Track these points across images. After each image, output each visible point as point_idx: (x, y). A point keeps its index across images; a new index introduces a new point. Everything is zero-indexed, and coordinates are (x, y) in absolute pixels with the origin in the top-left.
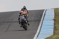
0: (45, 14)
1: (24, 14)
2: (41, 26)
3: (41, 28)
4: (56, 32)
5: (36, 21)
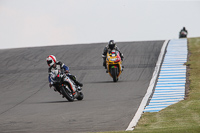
0: (166, 51)
2: (157, 78)
3: (156, 84)
4: (191, 93)
5: (145, 66)
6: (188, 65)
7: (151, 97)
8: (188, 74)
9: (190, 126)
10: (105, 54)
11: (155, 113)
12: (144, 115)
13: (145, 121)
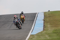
0: (37, 16)
1: (17, 18)
2: (35, 24)
3: (34, 26)
4: (45, 29)
5: (31, 21)
6: (44, 20)
7: (33, 30)
8: (44, 23)
9: (45, 39)
10: (20, 15)
11: (34, 35)
12: (31, 35)
13: (31, 37)
